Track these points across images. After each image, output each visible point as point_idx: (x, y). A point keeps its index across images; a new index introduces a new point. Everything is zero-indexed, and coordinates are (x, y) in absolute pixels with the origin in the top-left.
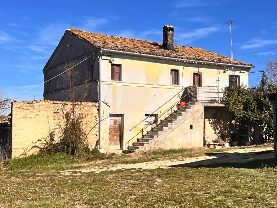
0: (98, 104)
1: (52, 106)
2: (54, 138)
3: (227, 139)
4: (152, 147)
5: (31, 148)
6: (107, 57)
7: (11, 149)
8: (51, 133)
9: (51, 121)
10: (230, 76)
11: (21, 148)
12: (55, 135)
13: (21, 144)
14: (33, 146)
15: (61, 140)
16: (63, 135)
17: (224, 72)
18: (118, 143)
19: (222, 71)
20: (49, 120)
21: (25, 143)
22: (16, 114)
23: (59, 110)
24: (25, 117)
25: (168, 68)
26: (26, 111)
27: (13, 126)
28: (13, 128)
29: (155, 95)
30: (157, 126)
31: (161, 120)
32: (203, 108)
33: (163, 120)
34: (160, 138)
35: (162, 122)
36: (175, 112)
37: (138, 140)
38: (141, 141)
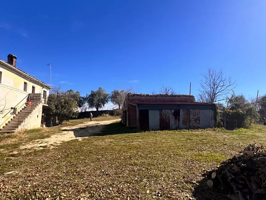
4: (22, 128)
10: (44, 91)
17: (43, 88)
29: (17, 96)
30: (17, 115)
31: (18, 112)
32: (42, 106)
33: (19, 112)
34: (26, 123)
35: (19, 113)
36: (25, 107)
37: (6, 124)
38: (10, 125)
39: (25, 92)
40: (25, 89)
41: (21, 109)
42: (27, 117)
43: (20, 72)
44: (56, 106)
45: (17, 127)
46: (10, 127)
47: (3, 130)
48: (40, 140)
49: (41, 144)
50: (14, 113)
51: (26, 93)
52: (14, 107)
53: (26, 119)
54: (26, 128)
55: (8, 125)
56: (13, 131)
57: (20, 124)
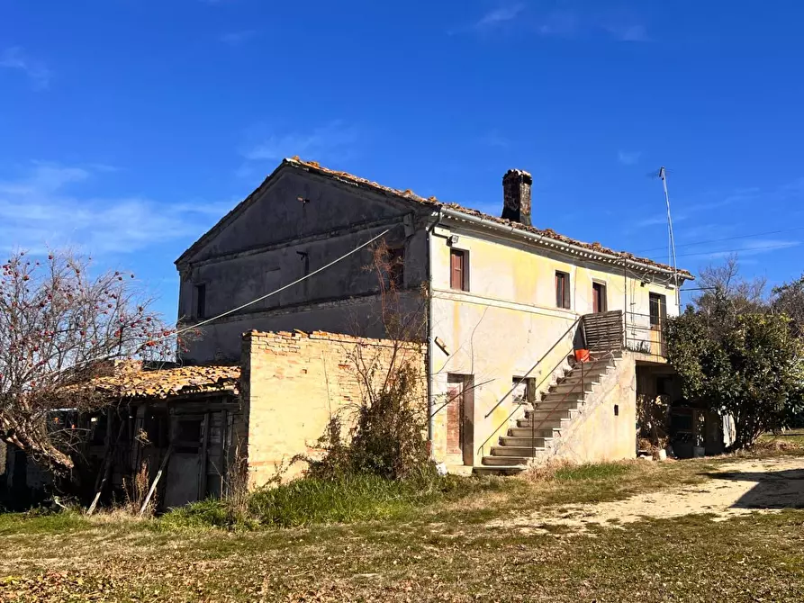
0: (426, 348)
1: (336, 346)
2: (339, 434)
3: (660, 440)
4: (552, 459)
5: (292, 462)
6: (445, 230)
7: (245, 465)
8: (333, 421)
9: (334, 387)
10: (652, 295)
11: (269, 462)
12: (342, 427)
13: (269, 449)
14: (295, 457)
15: (354, 439)
16: (359, 426)
17: (642, 285)
18: (457, 448)
19: (639, 282)
20: (330, 386)
21: (277, 447)
22: (258, 368)
23: (348, 360)
24: (278, 375)
25: (551, 265)
26: (279, 358)
27: (251, 399)
28: (252, 404)
29: (530, 331)
30: (536, 406)
31: (542, 393)
32: (633, 365)
33: (547, 392)
34: (565, 439)
35: (544, 396)
36: (566, 373)
37: (502, 442)
38: (511, 444)
39: (562, 312)
40: (563, 299)
41: (554, 383)
42: (566, 413)
43: (534, 239)
44: (706, 361)
45: (532, 453)
46: (511, 453)
47: (493, 462)
48: (572, 505)
49: (566, 520)
50: (529, 396)
51: (569, 316)
52: (523, 375)
53: (564, 421)
54: (568, 456)
55: (508, 442)
56: (518, 466)
57: (540, 442)
